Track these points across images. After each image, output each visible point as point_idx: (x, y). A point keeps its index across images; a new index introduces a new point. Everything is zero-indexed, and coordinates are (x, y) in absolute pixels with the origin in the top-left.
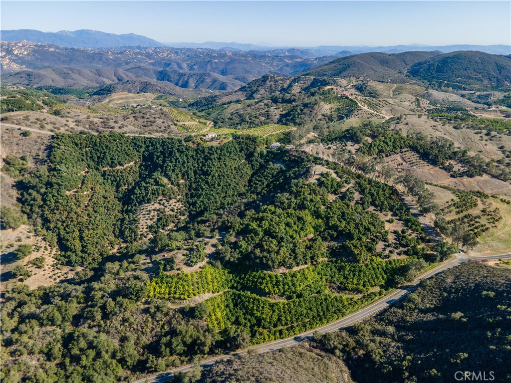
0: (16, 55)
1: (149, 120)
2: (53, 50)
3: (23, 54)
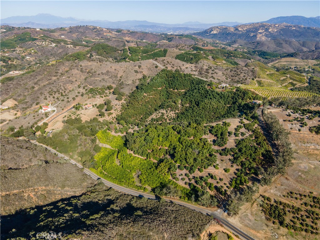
0: (270, 32)
1: (237, 73)
2: (295, 28)
3: (273, 31)
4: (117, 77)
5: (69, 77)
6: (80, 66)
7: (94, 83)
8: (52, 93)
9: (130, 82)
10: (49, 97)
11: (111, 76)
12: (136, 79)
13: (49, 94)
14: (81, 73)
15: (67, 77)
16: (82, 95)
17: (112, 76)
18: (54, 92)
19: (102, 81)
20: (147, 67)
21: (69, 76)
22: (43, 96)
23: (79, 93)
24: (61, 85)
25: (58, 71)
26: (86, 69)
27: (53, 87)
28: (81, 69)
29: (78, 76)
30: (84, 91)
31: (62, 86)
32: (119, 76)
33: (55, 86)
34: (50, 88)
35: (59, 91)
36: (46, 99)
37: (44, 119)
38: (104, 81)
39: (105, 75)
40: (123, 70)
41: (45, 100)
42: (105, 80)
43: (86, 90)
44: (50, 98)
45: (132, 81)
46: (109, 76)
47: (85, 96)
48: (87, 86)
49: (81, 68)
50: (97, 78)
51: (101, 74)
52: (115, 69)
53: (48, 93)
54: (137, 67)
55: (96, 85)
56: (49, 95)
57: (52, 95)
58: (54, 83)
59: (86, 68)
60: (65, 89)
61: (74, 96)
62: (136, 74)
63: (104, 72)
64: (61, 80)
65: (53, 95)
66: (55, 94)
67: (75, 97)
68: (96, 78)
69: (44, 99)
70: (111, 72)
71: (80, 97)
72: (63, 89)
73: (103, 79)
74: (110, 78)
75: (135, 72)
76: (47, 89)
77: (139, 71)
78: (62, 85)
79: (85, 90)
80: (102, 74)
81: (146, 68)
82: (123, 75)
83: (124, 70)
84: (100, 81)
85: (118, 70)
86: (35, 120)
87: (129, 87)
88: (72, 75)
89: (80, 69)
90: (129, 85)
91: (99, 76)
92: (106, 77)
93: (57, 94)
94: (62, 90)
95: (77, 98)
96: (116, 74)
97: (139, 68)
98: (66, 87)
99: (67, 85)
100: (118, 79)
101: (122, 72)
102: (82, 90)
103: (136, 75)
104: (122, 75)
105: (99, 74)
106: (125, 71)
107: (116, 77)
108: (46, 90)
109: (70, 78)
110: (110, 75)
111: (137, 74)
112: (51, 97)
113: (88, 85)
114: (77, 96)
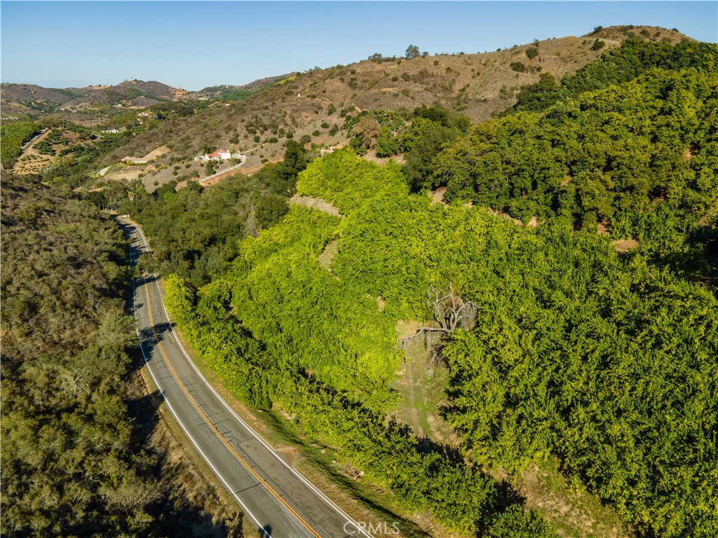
4: (452, 92)
5: (314, 97)
6: (349, 73)
7: (376, 100)
8: (257, 128)
9: (491, 95)
10: (246, 137)
11: (430, 86)
12: (513, 86)
13: (247, 130)
14: (348, 89)
15: (308, 96)
16: (333, 133)
17: (434, 85)
18: (261, 126)
19: (401, 95)
20: (558, 54)
21: (314, 93)
22: (231, 134)
23: (325, 126)
24: (286, 113)
25: (294, 90)
26: (364, 81)
27: (264, 115)
28: (352, 79)
29: (340, 96)
30: (342, 121)
31: (288, 116)
32: (457, 87)
33: (268, 114)
34: (253, 118)
35: (277, 127)
36: (237, 142)
37: (198, 176)
38: (408, 96)
39: (412, 82)
40: (473, 70)
41: (233, 145)
42: (411, 94)
43: (348, 118)
44: (245, 141)
45: (497, 93)
46: (425, 86)
47: (338, 134)
48: (352, 109)
49: (353, 76)
50: (387, 89)
51: (400, 79)
52: (449, 69)
53: (245, 126)
54: (524, 55)
55: (381, 105)
56: (246, 133)
57: (256, 133)
58: (270, 108)
59: (366, 78)
60: (293, 124)
61: (310, 134)
62: (516, 73)
63: (410, 74)
64: (291, 101)
65: (258, 134)
66: (262, 133)
67: (312, 136)
68: (384, 90)
69: (231, 141)
70: (433, 76)
71: (326, 136)
72: (290, 123)
73: (406, 93)
74: (426, 89)
75: (514, 69)
76: (246, 117)
77: (526, 66)
78: (289, 112)
79: (345, 119)
80: (406, 77)
81: (555, 59)
82: (471, 85)
83: (476, 72)
84: (396, 95)
85: (456, 72)
86: (176, 177)
87: (485, 106)
88: (324, 92)
89: (347, 80)
90: (485, 101)
91: (396, 83)
92: (415, 88)
93: (269, 131)
94: (286, 125)
95: (317, 138)
96: (447, 84)
97: (529, 56)
98: (299, 120)
99: (304, 114)
100: (454, 95)
101: (471, 75)
102: (335, 120)
103: (517, 76)
104: (468, 85)
105: (395, 79)
106: (478, 74)
107: (448, 89)
108: (243, 121)
109: (317, 99)
110: (428, 83)
111: (520, 73)
112: (251, 137)
113: (356, 108)
114: (317, 134)
